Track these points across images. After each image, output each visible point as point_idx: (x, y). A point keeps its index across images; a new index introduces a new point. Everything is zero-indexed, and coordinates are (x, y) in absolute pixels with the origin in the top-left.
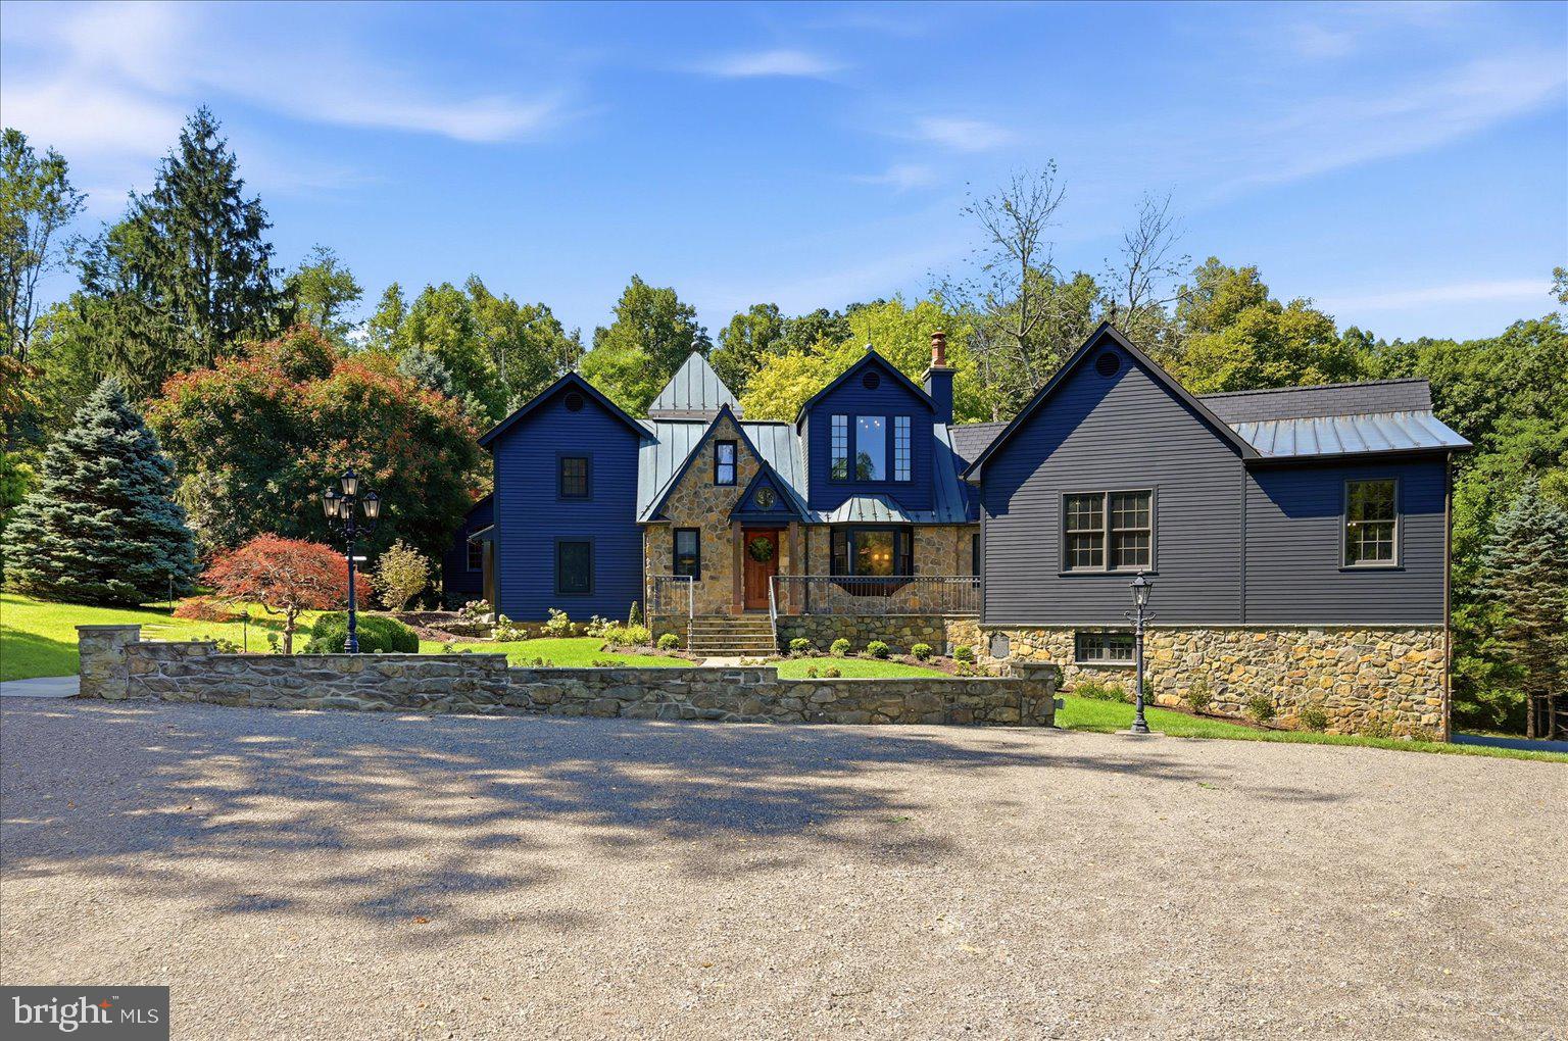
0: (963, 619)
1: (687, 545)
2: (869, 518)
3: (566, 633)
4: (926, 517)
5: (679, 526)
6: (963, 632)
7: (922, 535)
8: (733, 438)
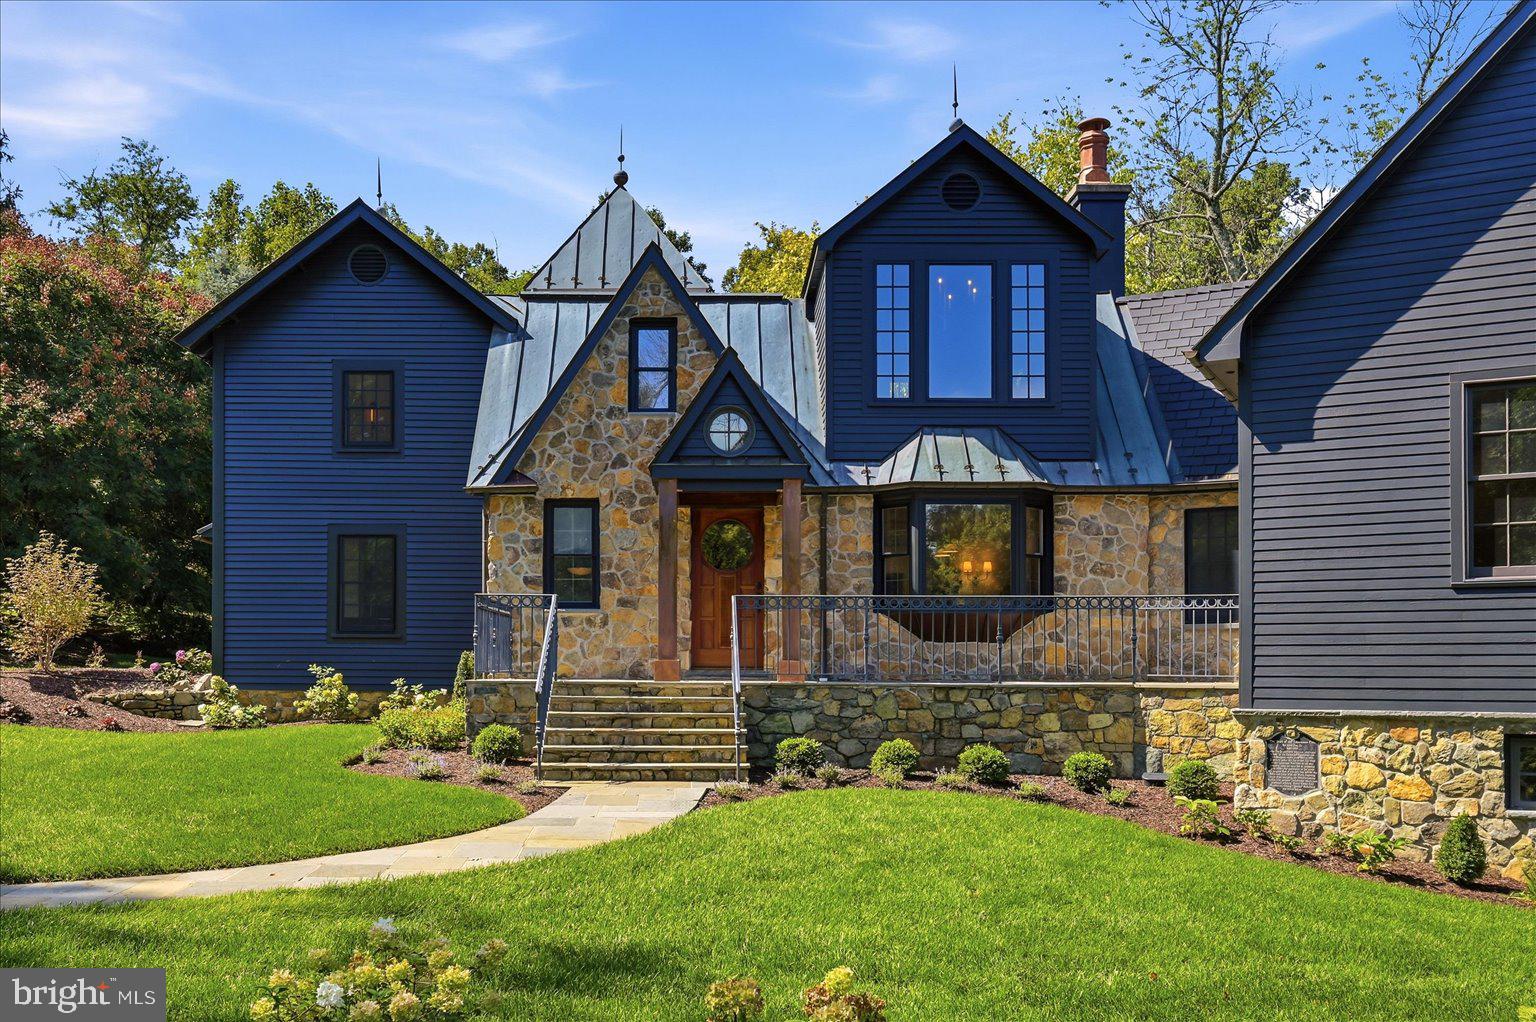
0: (1186, 693)
1: (572, 536)
2: (956, 474)
3: (341, 714)
4: (1080, 475)
5: (556, 494)
6: (1185, 726)
7: (1074, 512)
8: (669, 313)
